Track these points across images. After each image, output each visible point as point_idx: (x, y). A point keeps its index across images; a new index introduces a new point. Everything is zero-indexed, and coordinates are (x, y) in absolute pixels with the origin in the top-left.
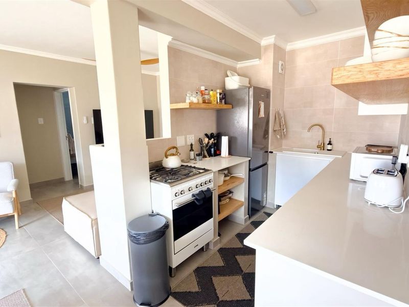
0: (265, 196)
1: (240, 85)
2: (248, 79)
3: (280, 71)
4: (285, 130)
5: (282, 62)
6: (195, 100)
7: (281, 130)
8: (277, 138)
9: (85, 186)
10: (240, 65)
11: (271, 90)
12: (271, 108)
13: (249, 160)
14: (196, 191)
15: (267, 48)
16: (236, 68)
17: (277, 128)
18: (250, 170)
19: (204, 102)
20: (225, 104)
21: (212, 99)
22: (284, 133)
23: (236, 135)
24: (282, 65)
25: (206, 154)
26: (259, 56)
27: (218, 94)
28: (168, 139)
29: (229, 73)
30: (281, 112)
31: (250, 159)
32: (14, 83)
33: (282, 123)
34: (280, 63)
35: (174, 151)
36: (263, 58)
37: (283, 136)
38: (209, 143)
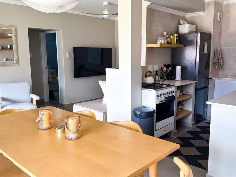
0: (206, 111)
1: (190, 31)
2: (195, 26)
3: (219, 20)
4: (222, 63)
5: (220, 13)
6: (163, 42)
7: (218, 62)
8: (216, 68)
9: (65, 104)
10: (189, 15)
11: (212, 33)
12: (212, 47)
13: (196, 83)
14: (167, 96)
15: (209, 4)
16: (186, 17)
17: (216, 61)
18: (196, 89)
19: (168, 43)
20: (179, 44)
21: (172, 40)
22: (221, 65)
23: (186, 65)
24: (220, 15)
25: (165, 78)
26: (204, 10)
27: (175, 37)
28: (144, 67)
29: (181, 22)
30: (219, 50)
31: (196, 81)
32: (28, 28)
33: (220, 57)
34: (219, 14)
35: (149, 74)
36: (206, 11)
37: (220, 67)
38: (167, 71)
